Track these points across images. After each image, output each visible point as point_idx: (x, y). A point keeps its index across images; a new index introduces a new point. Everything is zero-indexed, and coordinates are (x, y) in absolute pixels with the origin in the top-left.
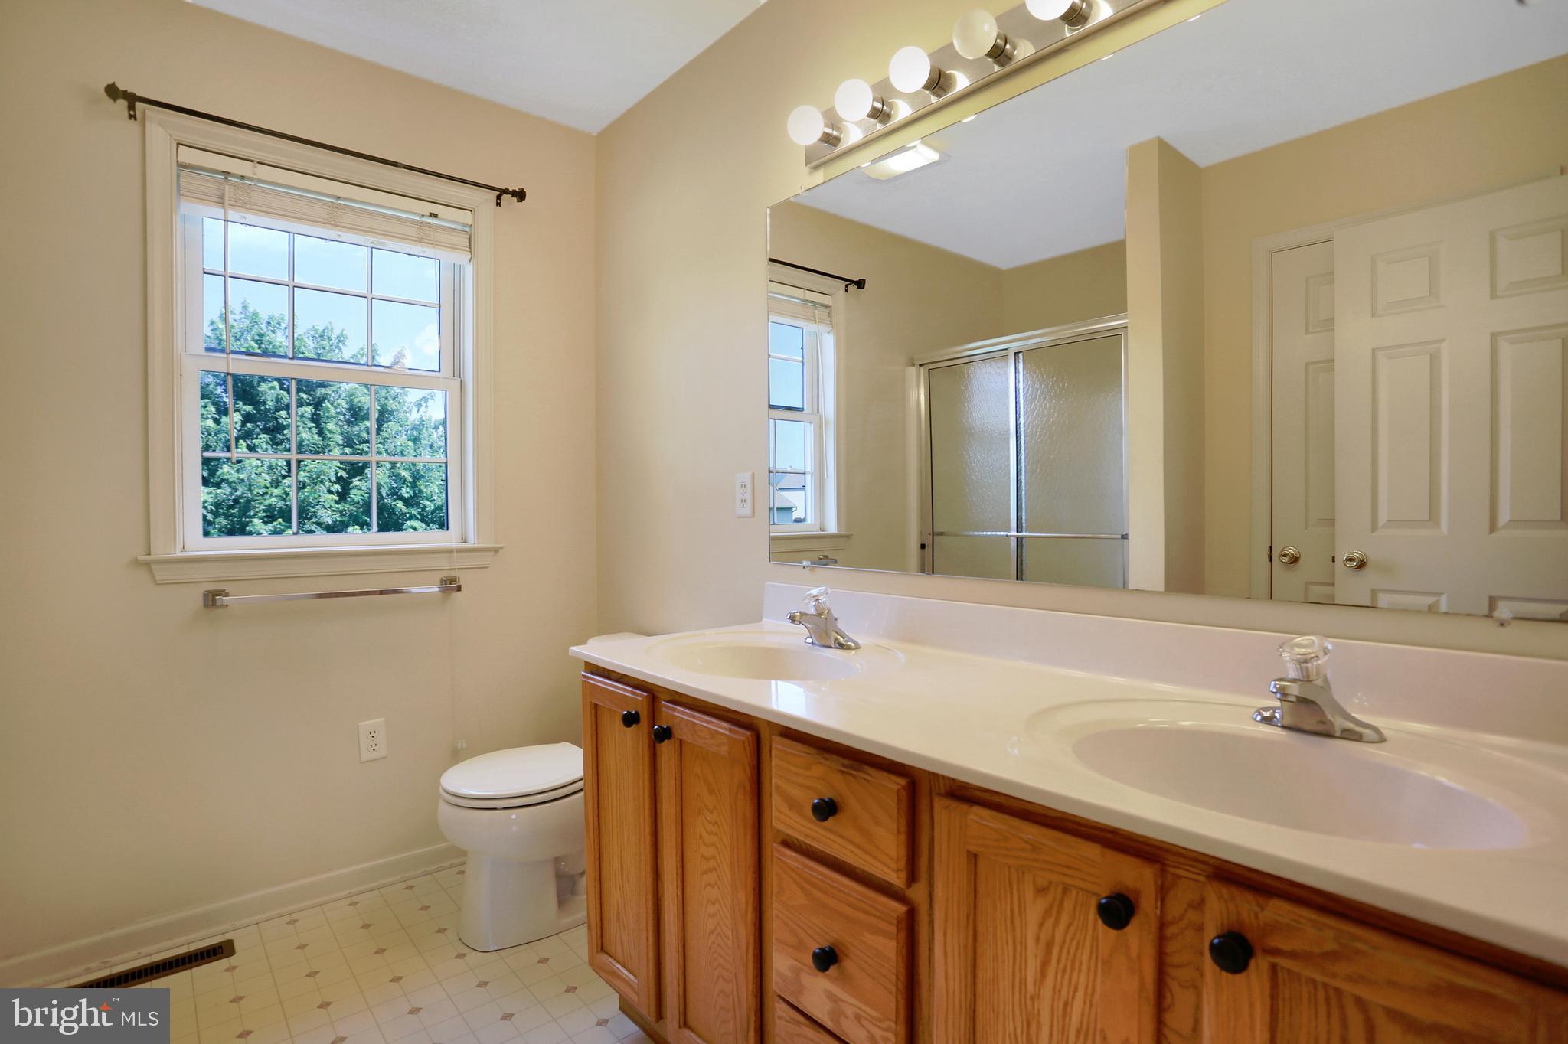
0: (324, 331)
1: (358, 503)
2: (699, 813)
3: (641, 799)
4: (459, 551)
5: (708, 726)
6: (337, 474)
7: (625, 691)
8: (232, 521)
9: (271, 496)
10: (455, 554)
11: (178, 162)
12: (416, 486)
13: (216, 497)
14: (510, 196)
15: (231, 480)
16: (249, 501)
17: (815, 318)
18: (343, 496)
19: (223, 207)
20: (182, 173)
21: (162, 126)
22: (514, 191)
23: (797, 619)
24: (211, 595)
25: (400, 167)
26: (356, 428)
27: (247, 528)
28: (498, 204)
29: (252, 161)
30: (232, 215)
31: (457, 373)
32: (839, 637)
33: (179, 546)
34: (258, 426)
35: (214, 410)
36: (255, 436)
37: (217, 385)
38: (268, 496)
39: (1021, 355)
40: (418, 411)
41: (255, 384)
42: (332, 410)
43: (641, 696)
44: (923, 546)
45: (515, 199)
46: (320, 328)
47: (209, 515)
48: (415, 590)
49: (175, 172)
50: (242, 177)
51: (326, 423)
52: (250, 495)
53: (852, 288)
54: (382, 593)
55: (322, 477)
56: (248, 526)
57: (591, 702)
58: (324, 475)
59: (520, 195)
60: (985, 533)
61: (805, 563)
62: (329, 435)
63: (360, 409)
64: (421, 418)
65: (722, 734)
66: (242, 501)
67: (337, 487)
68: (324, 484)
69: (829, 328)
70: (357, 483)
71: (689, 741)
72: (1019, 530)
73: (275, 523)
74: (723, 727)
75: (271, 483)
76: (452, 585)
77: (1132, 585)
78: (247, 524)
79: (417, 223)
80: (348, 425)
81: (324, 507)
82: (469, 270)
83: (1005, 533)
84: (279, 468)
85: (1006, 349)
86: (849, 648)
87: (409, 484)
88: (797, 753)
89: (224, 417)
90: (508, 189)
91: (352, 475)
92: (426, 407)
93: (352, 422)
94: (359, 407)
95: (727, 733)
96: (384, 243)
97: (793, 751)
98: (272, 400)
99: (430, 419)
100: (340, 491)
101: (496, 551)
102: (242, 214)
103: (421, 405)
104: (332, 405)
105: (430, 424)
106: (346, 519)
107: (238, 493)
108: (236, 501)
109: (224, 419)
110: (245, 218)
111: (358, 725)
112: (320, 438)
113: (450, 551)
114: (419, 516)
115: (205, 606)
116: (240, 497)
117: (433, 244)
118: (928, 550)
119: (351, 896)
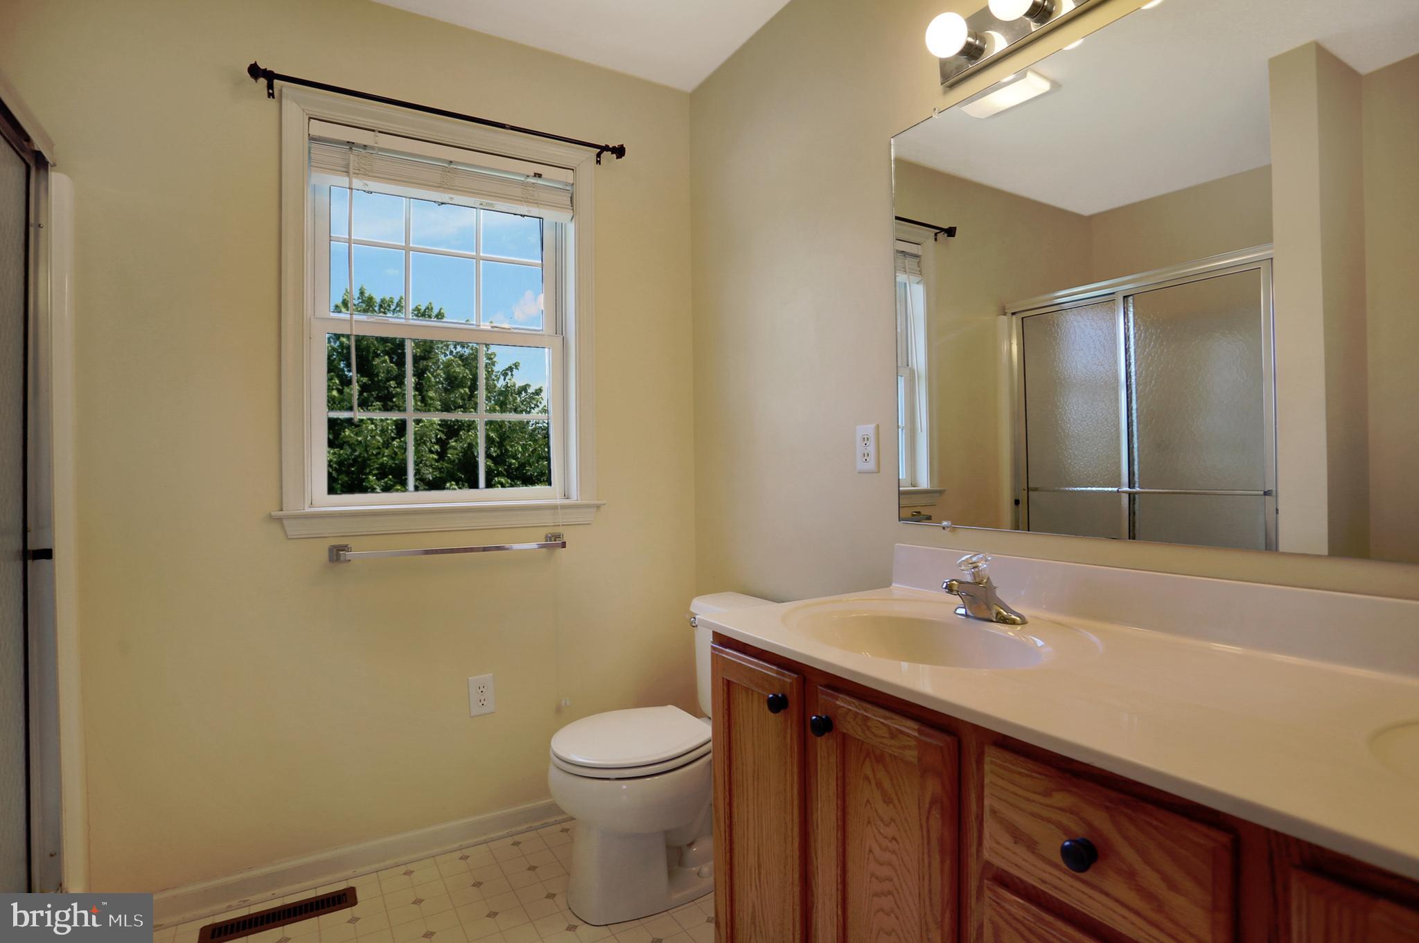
0: (425, 310)
1: (454, 461)
2: (869, 822)
3: (789, 795)
4: (563, 507)
5: (885, 722)
6: (437, 436)
7: (770, 670)
8: (352, 478)
9: (383, 456)
10: (560, 511)
11: (309, 135)
12: (503, 446)
13: (340, 457)
14: (610, 153)
15: (351, 442)
16: (365, 460)
17: (905, 268)
18: (442, 455)
19: (348, 176)
20: (313, 145)
21: (296, 102)
22: (614, 147)
23: (955, 588)
24: (335, 550)
25: (507, 129)
26: (452, 395)
27: (364, 484)
28: (598, 162)
29: (374, 131)
30: (357, 183)
31: (559, 331)
32: (1002, 610)
33: (307, 503)
34: (373, 395)
35: (337, 382)
36: (370, 404)
37: (340, 361)
38: (380, 456)
39: (1130, 299)
40: (505, 379)
41: (370, 358)
42: (433, 379)
43: (790, 677)
44: (1017, 502)
45: (614, 155)
46: (423, 308)
47: (334, 472)
48: (516, 546)
49: (306, 145)
50: (365, 147)
51: (427, 391)
52: (366, 455)
53: (942, 236)
54: (485, 549)
55: (425, 439)
56: (364, 482)
57: (723, 678)
58: (427, 436)
59: (620, 151)
60: (1089, 489)
61: (945, 523)
62: (429, 402)
63: (456, 378)
64: (507, 385)
65: (908, 735)
66: (359, 460)
67: (437, 447)
68: (426, 445)
69: (917, 279)
70: (454, 444)
71: (858, 737)
72: (1132, 485)
73: (386, 480)
74: (909, 727)
75: (383, 445)
76: (555, 542)
77: (1281, 549)
78: (363, 480)
79: (523, 184)
80: (446, 393)
81: (426, 465)
82: (571, 230)
83: (1115, 489)
84: (389, 431)
85: (1114, 293)
86: (1014, 622)
87: (497, 444)
88: (1029, 773)
89: (346, 388)
90: (608, 146)
91: (449, 437)
92: (512, 375)
93: (449, 390)
94: (455, 377)
95: (916, 734)
96: (492, 204)
97: (1023, 771)
98: (384, 372)
99: (514, 386)
100: (439, 450)
101: (598, 507)
102: (364, 181)
103: (507, 374)
104: (432, 375)
105: (514, 390)
106: (444, 475)
107: (357, 453)
108: (355, 460)
109: (346, 390)
110: (367, 185)
111: (468, 680)
112: (423, 405)
113: (554, 508)
114: (505, 473)
115: (330, 561)
116: (359, 456)
117: (537, 203)
118: (1023, 505)
119: (460, 849)
